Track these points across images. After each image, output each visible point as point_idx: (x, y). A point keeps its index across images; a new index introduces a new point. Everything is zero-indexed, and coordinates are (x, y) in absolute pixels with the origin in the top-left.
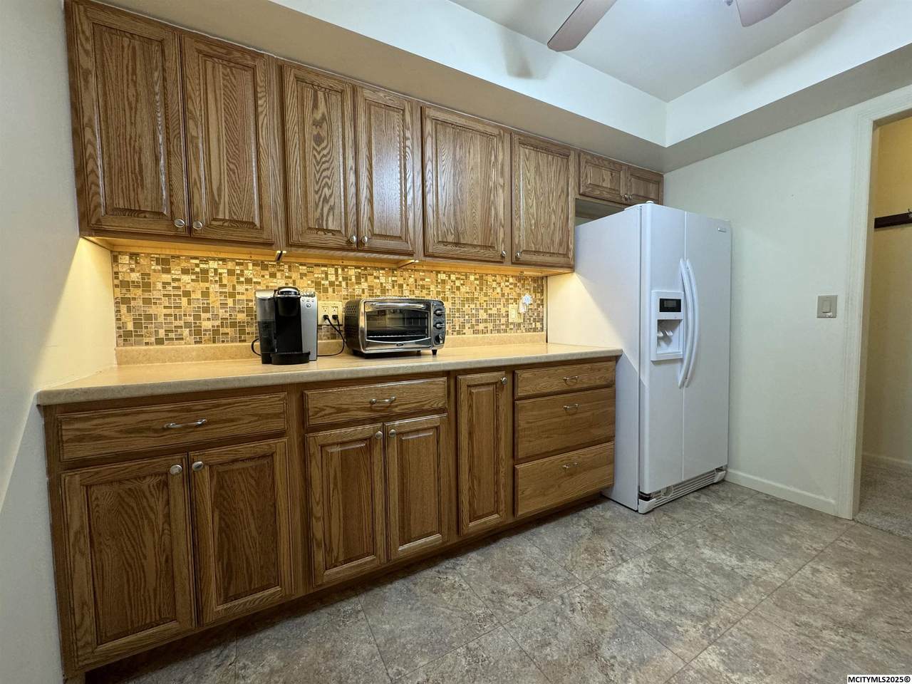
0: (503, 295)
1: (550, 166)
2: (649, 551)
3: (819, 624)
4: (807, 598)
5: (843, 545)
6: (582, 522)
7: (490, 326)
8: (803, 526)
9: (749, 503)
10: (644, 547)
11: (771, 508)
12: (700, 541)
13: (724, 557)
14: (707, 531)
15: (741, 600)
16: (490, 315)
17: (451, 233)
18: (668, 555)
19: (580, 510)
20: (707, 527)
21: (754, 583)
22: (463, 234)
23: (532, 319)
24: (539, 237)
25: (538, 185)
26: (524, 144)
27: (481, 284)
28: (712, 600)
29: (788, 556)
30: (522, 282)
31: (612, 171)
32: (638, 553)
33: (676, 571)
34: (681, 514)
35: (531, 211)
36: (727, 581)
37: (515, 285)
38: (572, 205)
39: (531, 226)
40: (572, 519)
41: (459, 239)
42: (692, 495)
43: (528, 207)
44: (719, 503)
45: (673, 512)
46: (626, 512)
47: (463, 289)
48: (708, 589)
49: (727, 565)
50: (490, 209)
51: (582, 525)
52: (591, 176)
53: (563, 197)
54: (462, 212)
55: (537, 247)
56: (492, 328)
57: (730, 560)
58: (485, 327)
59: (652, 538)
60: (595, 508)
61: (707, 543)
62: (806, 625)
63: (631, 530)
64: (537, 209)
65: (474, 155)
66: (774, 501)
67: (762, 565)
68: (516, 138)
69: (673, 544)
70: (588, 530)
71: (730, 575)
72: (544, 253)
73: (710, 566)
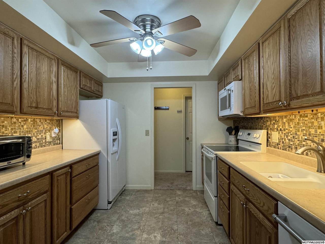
0: (44, 128)
1: (72, 75)
2: (117, 219)
3: (158, 216)
4: (154, 211)
5: (155, 196)
6: (92, 221)
7: (38, 144)
8: (147, 195)
9: (134, 193)
10: (115, 219)
11: (138, 193)
12: (128, 210)
13: (135, 211)
14: (128, 206)
15: (144, 219)
16: (38, 139)
17: (34, 102)
18: (123, 218)
19: (88, 218)
20: (128, 205)
21: (144, 214)
22: (39, 103)
23: (56, 139)
24: (68, 105)
25: (68, 83)
26: (63, 65)
27: (34, 123)
28: (138, 223)
29: (147, 203)
30: (52, 122)
31: (90, 80)
32: (115, 222)
33: (127, 221)
34: (120, 204)
35: (65, 93)
36: (139, 216)
37: (49, 123)
38: (78, 92)
39: (65, 100)
40: (88, 223)
41: (38, 105)
42: (119, 197)
43: (64, 92)
44: (127, 197)
45: (117, 205)
46: (104, 211)
47: (25, 127)
48: (136, 221)
49: (137, 213)
50: (50, 91)
51: (93, 222)
52: (84, 81)
53: (76, 89)
54: (39, 92)
55: (67, 109)
56: (39, 145)
57: (137, 211)
58: (35, 145)
59: (116, 215)
60: (93, 215)
61: (130, 209)
62: (156, 217)
63: (109, 216)
64: (67, 93)
65: (45, 66)
66: (138, 191)
67: (144, 208)
68: (60, 62)
69: (122, 214)
70: (96, 223)
71: (139, 215)
72: (69, 112)
73: (134, 215)
